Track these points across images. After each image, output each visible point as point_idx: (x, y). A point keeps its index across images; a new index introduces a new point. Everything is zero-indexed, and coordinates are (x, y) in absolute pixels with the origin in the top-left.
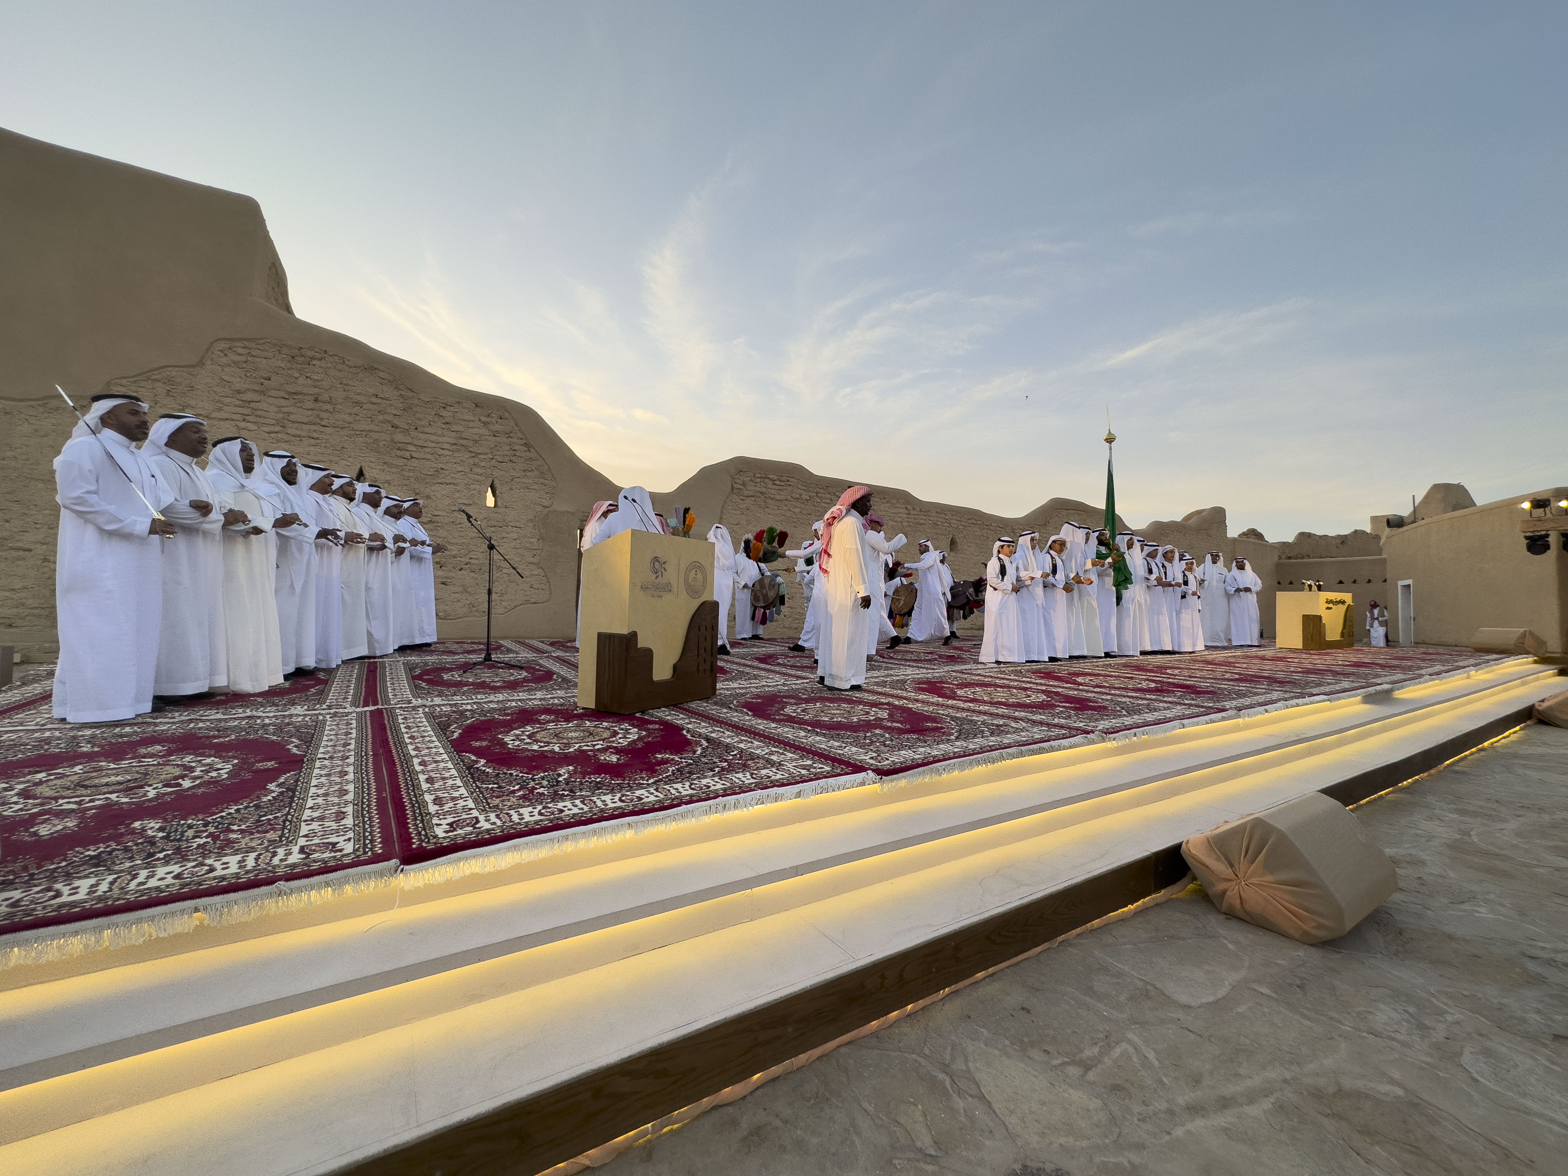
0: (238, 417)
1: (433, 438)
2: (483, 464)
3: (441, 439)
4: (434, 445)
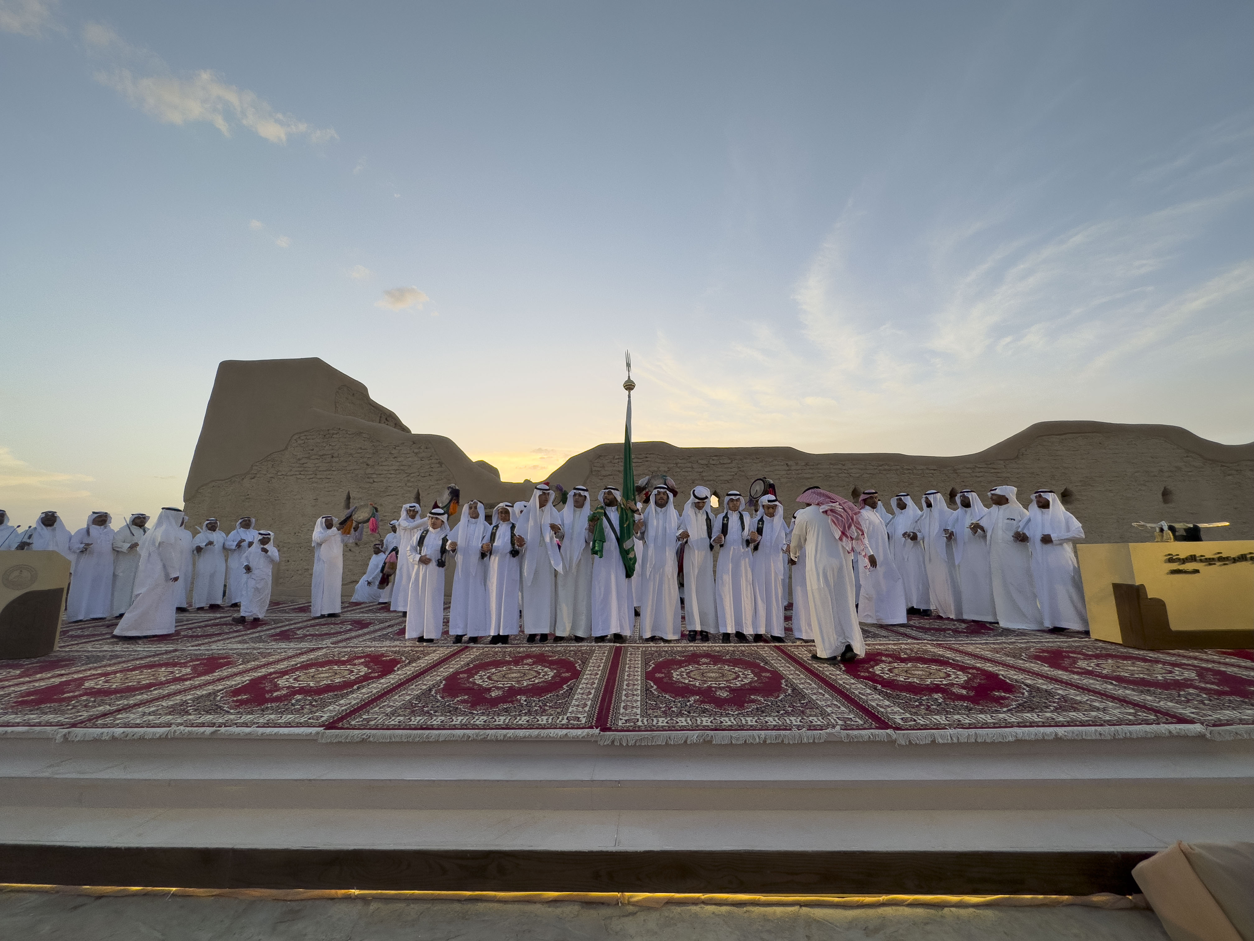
0: (297, 473)
1: (386, 468)
2: (412, 480)
3: (390, 468)
4: (386, 472)
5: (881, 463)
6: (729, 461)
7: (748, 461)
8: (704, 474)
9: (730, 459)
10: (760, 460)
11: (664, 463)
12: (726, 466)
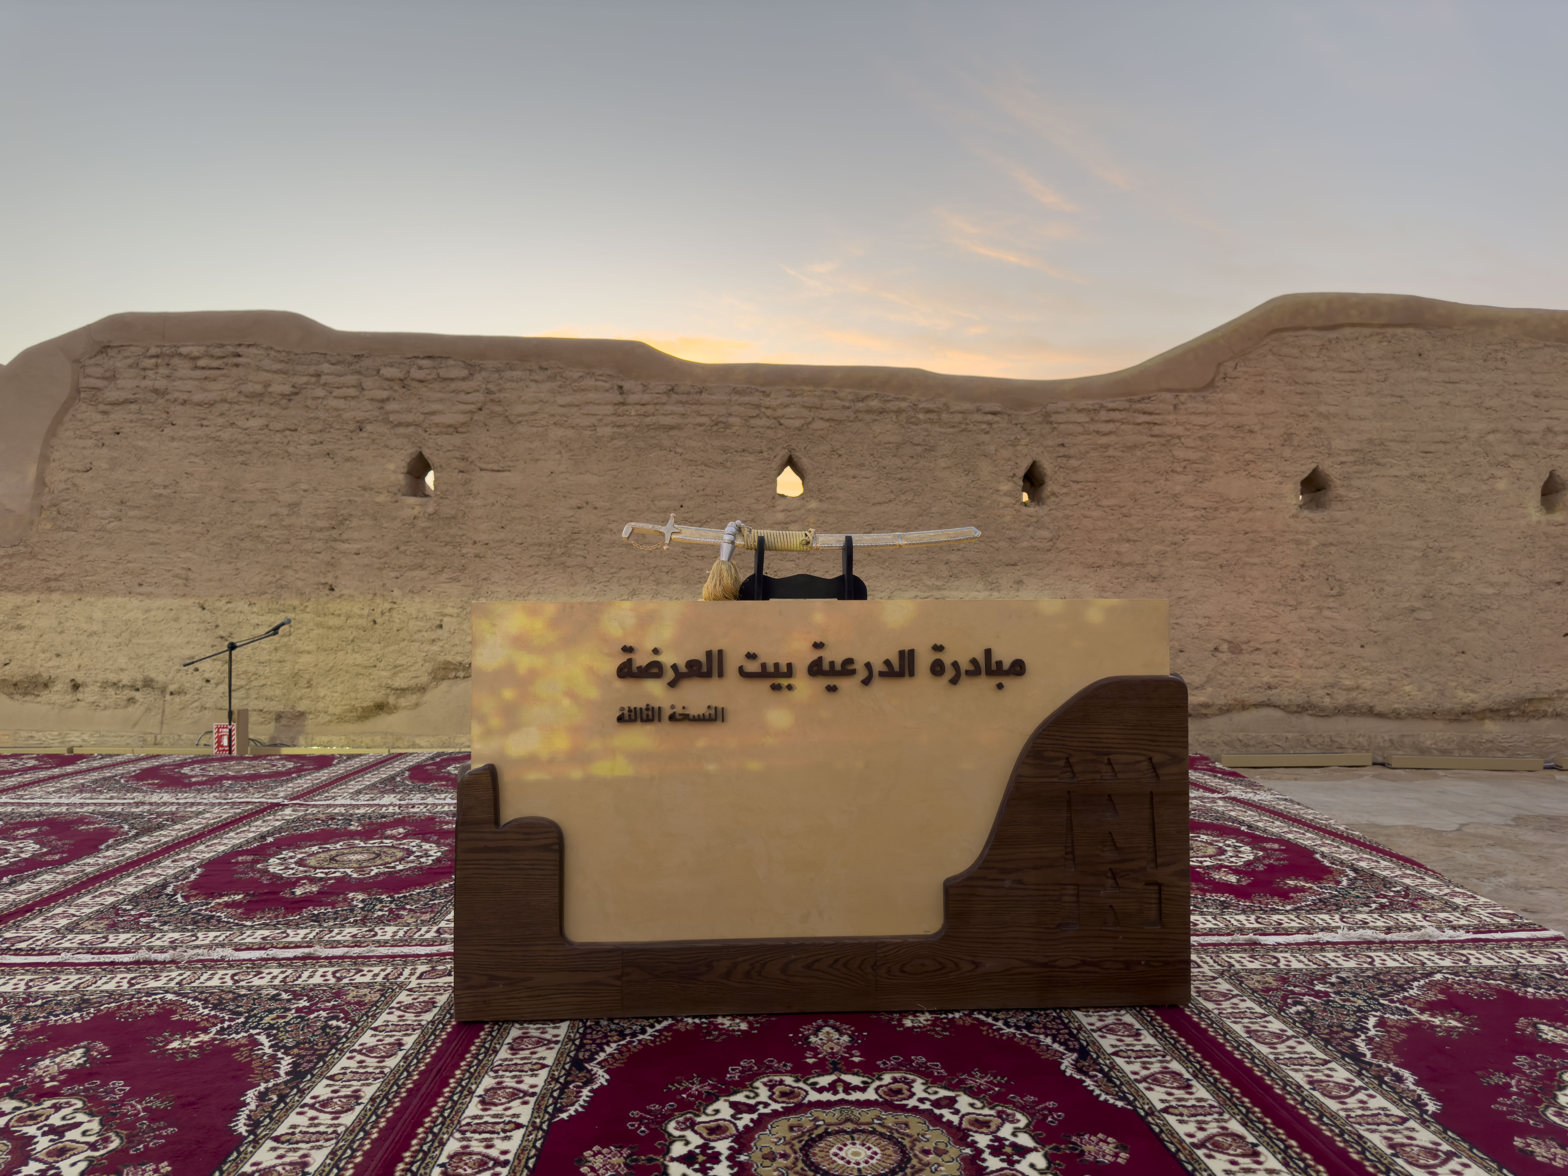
5: (864, 393)
6: (464, 373)
7: (517, 374)
8: (391, 406)
9: (468, 366)
10: (549, 373)
11: (285, 373)
12: (453, 386)
